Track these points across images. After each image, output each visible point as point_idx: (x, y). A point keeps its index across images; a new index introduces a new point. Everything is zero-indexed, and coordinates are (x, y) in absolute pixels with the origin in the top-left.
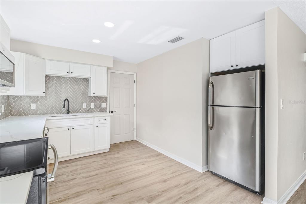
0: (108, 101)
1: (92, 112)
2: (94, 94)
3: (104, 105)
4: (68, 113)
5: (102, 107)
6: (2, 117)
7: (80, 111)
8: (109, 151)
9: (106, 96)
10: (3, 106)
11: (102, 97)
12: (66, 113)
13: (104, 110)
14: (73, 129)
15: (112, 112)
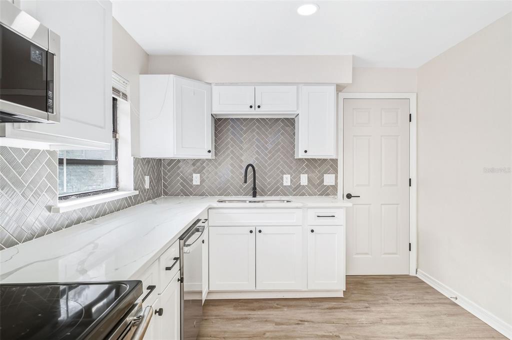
0: (339, 169)
1: (303, 194)
2: (306, 152)
3: (329, 179)
4: (254, 195)
5: (325, 184)
6: (145, 199)
7: (278, 191)
8: (342, 296)
9: (334, 157)
10: (147, 178)
11: (325, 160)
12: (250, 195)
13: (329, 191)
14: (260, 231)
15: (349, 196)
